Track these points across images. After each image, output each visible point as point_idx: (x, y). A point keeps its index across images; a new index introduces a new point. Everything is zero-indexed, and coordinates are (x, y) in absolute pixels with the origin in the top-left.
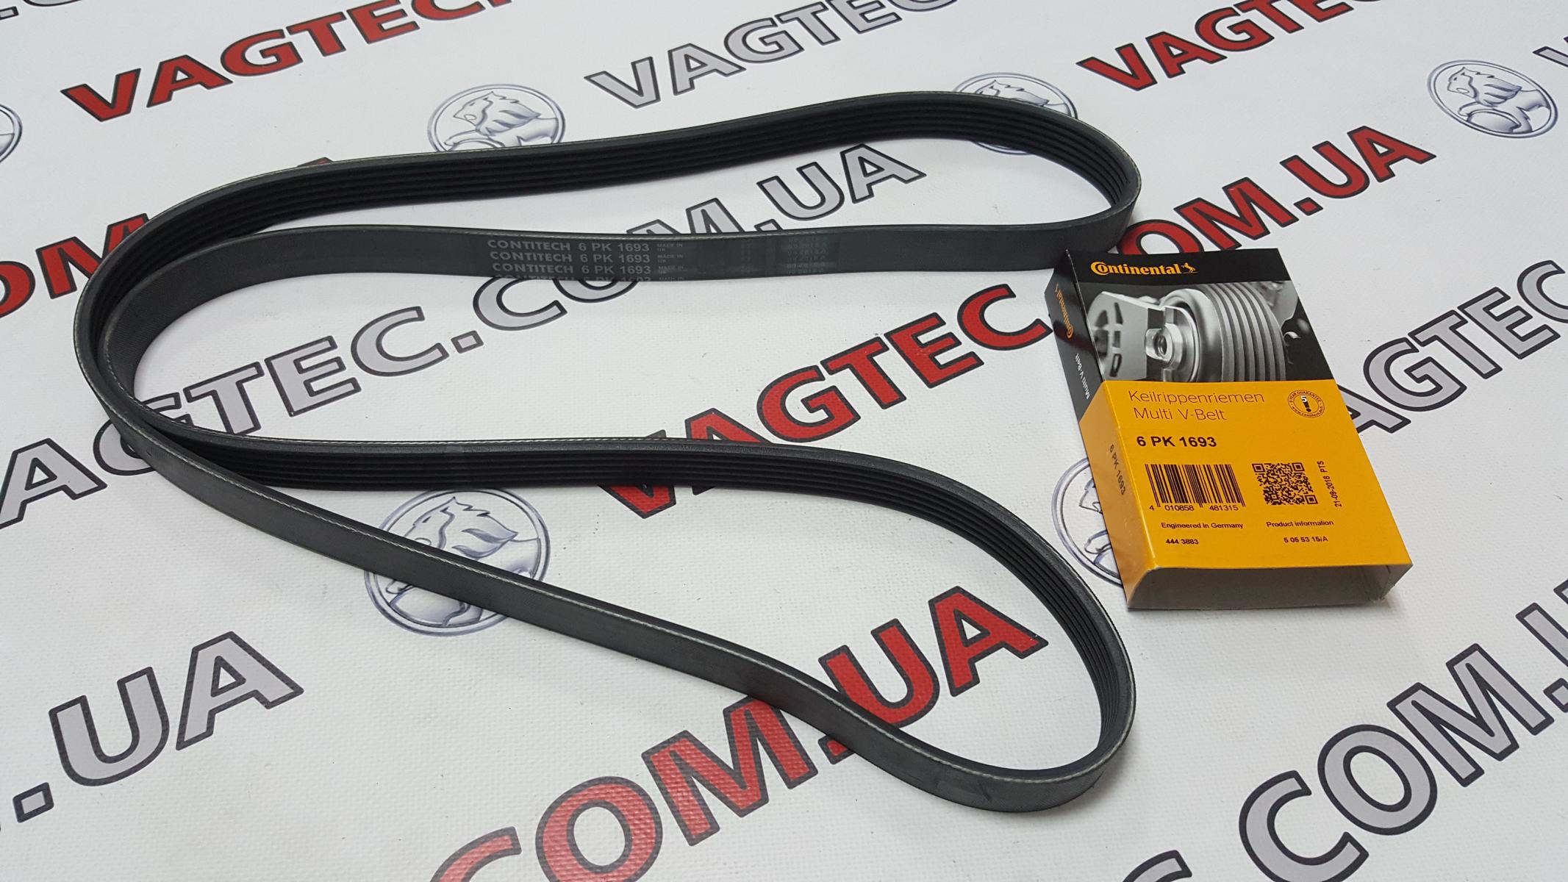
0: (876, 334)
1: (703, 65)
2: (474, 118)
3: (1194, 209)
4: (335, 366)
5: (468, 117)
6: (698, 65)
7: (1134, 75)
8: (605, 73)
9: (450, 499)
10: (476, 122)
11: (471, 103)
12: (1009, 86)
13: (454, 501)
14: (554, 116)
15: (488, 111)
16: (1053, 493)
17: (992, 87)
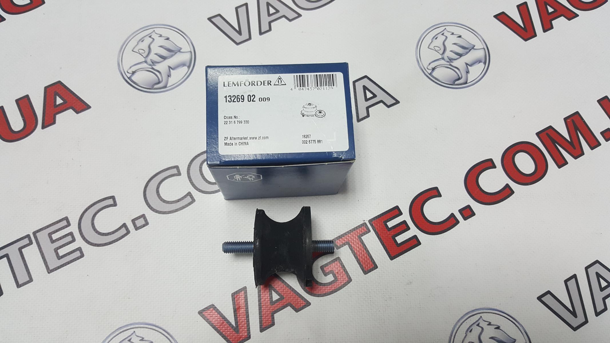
0: (364, 221)
1: (277, 11)
2: (143, 51)
3: (547, 134)
4: (69, 238)
5: (141, 51)
6: (274, 11)
7: (525, 29)
8: (219, 15)
9: (132, 332)
10: (145, 55)
11: (142, 40)
12: (453, 34)
13: (134, 334)
14: (189, 50)
15: (152, 46)
16: (449, 336)
17: (443, 34)
